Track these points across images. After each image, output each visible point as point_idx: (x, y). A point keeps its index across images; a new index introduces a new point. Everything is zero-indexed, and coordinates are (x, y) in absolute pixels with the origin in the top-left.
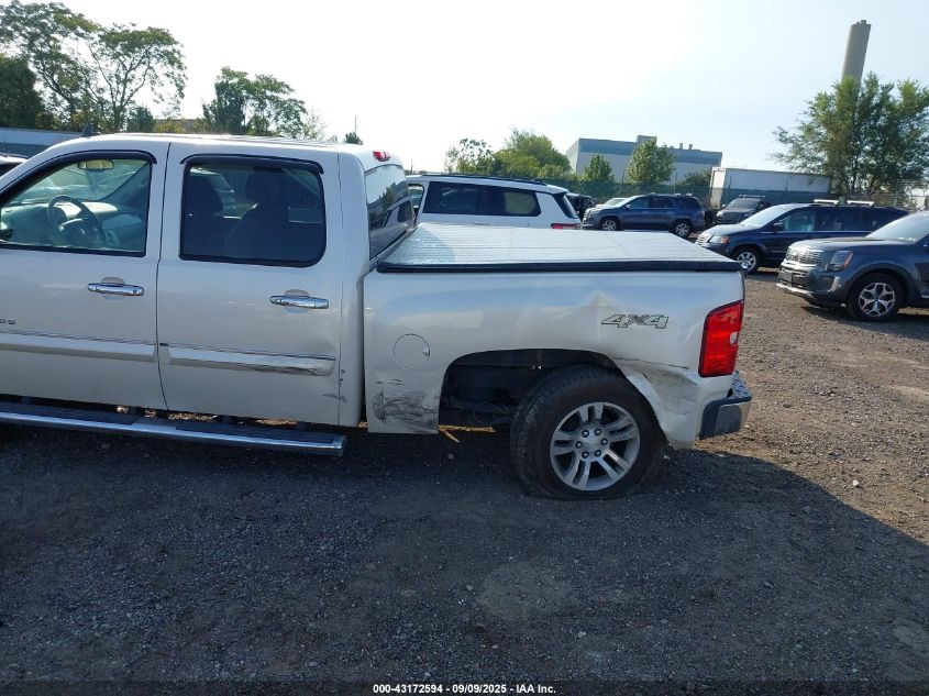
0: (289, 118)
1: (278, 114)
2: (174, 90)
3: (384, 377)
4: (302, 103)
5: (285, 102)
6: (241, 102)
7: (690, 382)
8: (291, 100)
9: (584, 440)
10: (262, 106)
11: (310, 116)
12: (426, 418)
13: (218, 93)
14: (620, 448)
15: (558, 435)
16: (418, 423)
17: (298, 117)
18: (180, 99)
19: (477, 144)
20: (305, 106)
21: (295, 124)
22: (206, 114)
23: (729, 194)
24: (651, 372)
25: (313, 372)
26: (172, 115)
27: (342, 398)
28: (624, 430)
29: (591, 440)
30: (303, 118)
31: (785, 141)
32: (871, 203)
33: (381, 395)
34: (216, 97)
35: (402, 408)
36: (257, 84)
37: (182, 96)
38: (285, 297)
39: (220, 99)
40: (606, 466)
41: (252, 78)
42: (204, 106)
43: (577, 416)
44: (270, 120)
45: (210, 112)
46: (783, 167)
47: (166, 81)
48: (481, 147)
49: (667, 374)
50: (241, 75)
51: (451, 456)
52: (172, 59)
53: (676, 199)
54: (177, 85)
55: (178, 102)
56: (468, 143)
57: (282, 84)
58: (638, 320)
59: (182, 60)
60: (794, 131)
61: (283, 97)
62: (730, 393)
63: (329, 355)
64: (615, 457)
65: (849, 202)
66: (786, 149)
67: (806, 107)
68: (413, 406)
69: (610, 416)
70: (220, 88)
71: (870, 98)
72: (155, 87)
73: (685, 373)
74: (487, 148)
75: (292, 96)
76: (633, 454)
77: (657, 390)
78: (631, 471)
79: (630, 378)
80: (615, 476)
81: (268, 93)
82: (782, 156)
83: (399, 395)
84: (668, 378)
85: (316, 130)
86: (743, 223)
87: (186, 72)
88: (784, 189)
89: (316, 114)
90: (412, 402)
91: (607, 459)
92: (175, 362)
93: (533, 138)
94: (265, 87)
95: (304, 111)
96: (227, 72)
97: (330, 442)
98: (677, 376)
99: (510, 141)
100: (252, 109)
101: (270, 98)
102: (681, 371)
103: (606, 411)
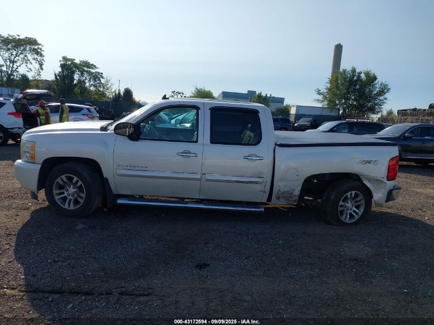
0: (96, 81)
1: (90, 79)
2: (37, 66)
3: (281, 184)
4: (102, 74)
5: (94, 73)
6: (73, 73)
7: (385, 183)
8: (96, 72)
9: (347, 205)
10: (82, 74)
11: (105, 80)
12: (294, 198)
13: (62, 68)
14: (357, 207)
15: (341, 203)
16: (291, 201)
17: (100, 80)
18: (41, 71)
19: (180, 93)
20: (103, 75)
21: (98, 83)
22: (56, 78)
23: (298, 117)
24: (371, 180)
25: (256, 183)
26: (36, 78)
27: (265, 192)
28: (360, 201)
29: (349, 205)
30: (103, 81)
31: (319, 94)
32: (356, 120)
33: (280, 190)
34: (61, 70)
35: (286, 195)
36: (80, 64)
37: (42, 69)
38: (249, 156)
39: (63, 71)
40: (354, 214)
41: (77, 61)
42: (55, 74)
43: (347, 196)
44: (87, 81)
45: (58, 77)
46: (320, 105)
47: (33, 62)
48: (182, 95)
49: (377, 180)
50: (72, 60)
51: (290, 215)
52: (38, 52)
53: (281, 118)
54: (39, 64)
55: (40, 72)
56: (175, 93)
57: (92, 65)
58: (369, 162)
59: (42, 52)
60: (323, 90)
61: (93, 71)
62: (394, 187)
63: (262, 176)
64: (357, 210)
65: (359, 120)
66: (320, 97)
67: (327, 80)
68: (290, 194)
69: (356, 196)
70: (62, 66)
71: (353, 78)
72: (28, 65)
73: (383, 180)
74: (184, 95)
75: (97, 70)
76: (362, 210)
77: (373, 186)
78: (361, 215)
79: (364, 182)
80: (357, 217)
81: (86, 69)
82: (319, 100)
83: (286, 190)
84: (377, 181)
85: (108, 86)
86: (319, 128)
87: (44, 58)
88: (320, 114)
89: (109, 79)
90: (290, 193)
91: (354, 211)
92: (208, 180)
93: (204, 91)
94: (84, 66)
95: (102, 77)
96: (65, 58)
97: (260, 208)
98: (381, 181)
99: (194, 92)
100: (78, 76)
101: (87, 72)
102: (381, 179)
103: (356, 194)
